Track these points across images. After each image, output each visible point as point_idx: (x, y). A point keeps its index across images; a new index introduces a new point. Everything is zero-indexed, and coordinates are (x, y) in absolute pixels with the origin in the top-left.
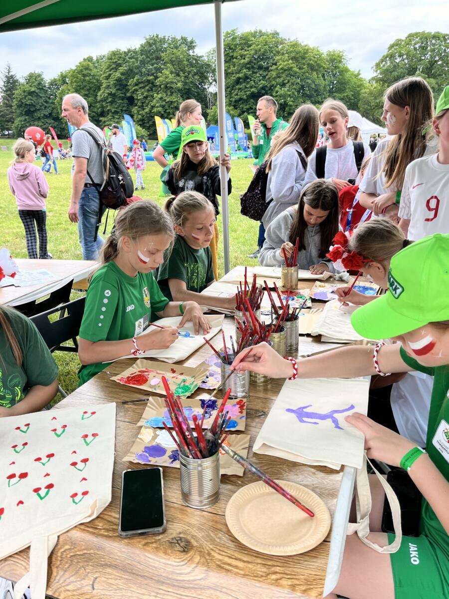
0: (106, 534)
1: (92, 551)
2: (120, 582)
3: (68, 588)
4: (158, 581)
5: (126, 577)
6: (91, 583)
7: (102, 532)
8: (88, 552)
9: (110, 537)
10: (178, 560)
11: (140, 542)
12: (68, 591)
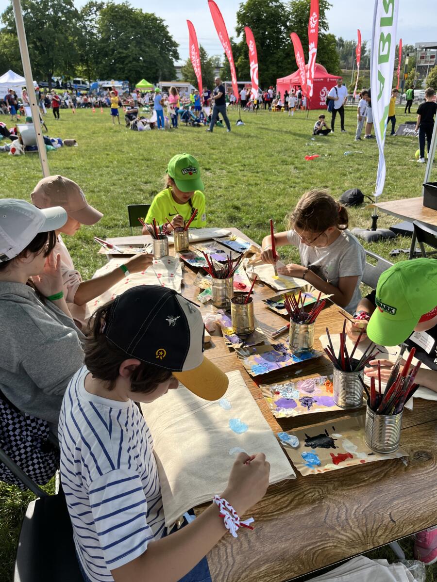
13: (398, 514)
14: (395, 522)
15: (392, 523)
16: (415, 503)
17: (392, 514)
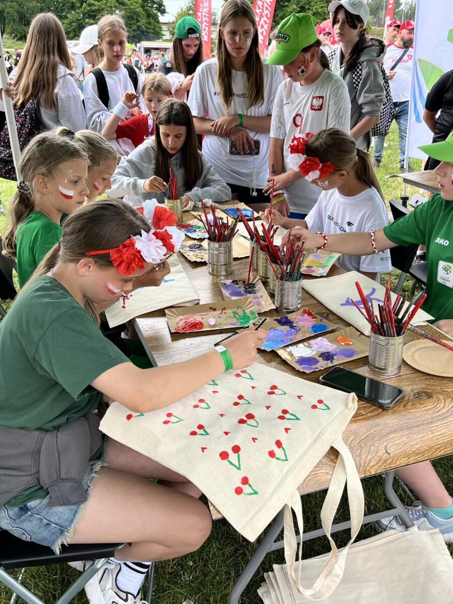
0: (373, 414)
1: (372, 431)
2: (404, 439)
3: (371, 464)
4: (428, 423)
5: (406, 433)
6: (385, 451)
7: (369, 415)
8: (370, 433)
9: (378, 414)
10: (432, 404)
11: (399, 407)
12: (373, 466)
13: (394, 447)
14: (390, 454)
15: (386, 455)
16: (412, 438)
17: (388, 447)
